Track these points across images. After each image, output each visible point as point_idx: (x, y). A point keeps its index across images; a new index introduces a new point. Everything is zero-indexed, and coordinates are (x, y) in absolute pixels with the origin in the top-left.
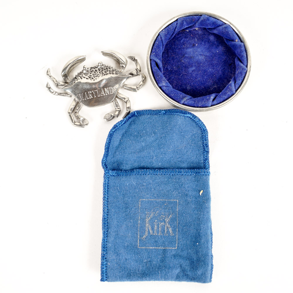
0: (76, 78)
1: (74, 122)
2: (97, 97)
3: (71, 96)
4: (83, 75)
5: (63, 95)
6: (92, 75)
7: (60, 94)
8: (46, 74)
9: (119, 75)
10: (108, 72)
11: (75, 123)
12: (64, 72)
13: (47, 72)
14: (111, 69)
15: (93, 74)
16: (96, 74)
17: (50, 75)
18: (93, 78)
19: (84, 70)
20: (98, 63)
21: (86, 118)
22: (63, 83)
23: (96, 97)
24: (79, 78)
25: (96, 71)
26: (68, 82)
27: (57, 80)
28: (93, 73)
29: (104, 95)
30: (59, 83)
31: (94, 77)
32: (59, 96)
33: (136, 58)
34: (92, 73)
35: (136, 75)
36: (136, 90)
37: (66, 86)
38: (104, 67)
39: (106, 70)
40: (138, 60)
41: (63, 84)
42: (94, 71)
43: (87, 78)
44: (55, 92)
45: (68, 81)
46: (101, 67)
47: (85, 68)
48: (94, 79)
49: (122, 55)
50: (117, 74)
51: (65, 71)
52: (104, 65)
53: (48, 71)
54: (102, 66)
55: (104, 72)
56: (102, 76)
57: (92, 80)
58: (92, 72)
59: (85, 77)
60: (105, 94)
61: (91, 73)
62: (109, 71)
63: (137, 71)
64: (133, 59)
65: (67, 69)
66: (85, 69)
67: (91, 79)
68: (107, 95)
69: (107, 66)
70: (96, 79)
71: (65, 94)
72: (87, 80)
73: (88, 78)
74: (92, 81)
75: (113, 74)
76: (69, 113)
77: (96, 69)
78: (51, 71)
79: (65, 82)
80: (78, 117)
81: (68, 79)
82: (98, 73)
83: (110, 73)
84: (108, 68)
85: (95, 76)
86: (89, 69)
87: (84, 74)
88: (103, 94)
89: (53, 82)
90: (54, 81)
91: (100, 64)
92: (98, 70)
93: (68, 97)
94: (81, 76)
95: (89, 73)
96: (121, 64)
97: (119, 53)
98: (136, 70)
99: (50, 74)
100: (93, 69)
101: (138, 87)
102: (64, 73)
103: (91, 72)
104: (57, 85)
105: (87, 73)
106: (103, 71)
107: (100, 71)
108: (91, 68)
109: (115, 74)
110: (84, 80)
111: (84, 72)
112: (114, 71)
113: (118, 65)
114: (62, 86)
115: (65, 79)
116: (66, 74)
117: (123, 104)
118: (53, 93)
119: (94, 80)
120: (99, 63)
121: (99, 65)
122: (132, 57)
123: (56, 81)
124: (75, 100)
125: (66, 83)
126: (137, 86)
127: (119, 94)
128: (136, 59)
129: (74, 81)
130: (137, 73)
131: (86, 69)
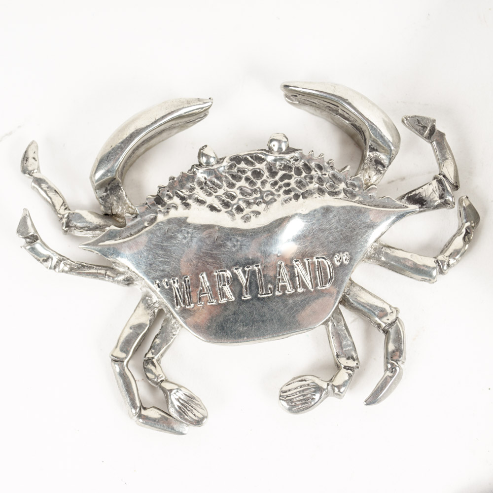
0: (159, 200)
1: (138, 404)
2: (255, 297)
3: (129, 282)
4: (192, 189)
5: (96, 275)
6: (235, 191)
7: (79, 268)
8: (19, 169)
9: (360, 202)
10: (314, 186)
11: (143, 412)
12: (108, 171)
13: (25, 158)
14: (329, 173)
15: (241, 188)
16: (255, 191)
17: (36, 175)
18: (239, 209)
19: (200, 165)
20: (268, 139)
21: (196, 393)
22: (98, 215)
23: (248, 297)
24: (176, 200)
25: (257, 174)
26: (116, 215)
27: (68, 201)
28: (243, 183)
29: (290, 290)
30: (81, 217)
31: (248, 204)
32: (74, 278)
33: (438, 127)
34: (238, 184)
35: (438, 207)
36: (434, 273)
37: (111, 236)
38: (296, 160)
39: (304, 174)
40: (447, 137)
41: (96, 221)
42: (249, 174)
43: (212, 208)
44: (55, 259)
45: (118, 210)
46: (282, 159)
47: (206, 156)
48: (247, 211)
49: (379, 108)
50: (353, 195)
51: (109, 166)
52: (295, 150)
53: (31, 155)
54: (288, 156)
55: (292, 182)
56: (286, 201)
57: (238, 216)
58: (239, 179)
59: (202, 202)
60: (295, 287)
61: (231, 185)
62: (315, 180)
63: (444, 189)
64: (425, 127)
65: (121, 159)
66: (204, 160)
67: (233, 215)
68: (303, 293)
69: (310, 159)
70: (259, 213)
71: (103, 272)
72: (214, 213)
73: (217, 204)
74: (238, 223)
75: (334, 194)
76: (117, 360)
77: (258, 166)
78: (41, 156)
79: (106, 215)
80: (157, 383)
81: (120, 198)
82: (268, 187)
83: (321, 191)
84: (313, 164)
85: (251, 199)
86: (226, 163)
87: (200, 183)
88: (284, 288)
89: (48, 208)
90: (54, 206)
91: (274, 143)
92: (266, 174)
93: (115, 285)
94: (185, 192)
95: (225, 184)
96: (372, 149)
97: (366, 98)
98: (440, 182)
99: (38, 168)
100: (243, 165)
101: (443, 262)
102: (103, 175)
103: (233, 177)
104: (69, 225)
105: (213, 183)
106: (290, 177)
107: (277, 178)
108: (232, 160)
109: (342, 195)
110: (198, 215)
111: (201, 175)
112: (340, 181)
113: (351, 148)
114: (90, 229)
115: (104, 199)
116: (114, 179)
117: (368, 335)
118: (49, 263)
119: (247, 219)
120: (272, 140)
121: (270, 150)
122: (423, 118)
123: (64, 203)
124: (145, 300)
125: (109, 216)
126: (440, 258)
127: (355, 290)
128: (439, 132)
129: (152, 216)
130: (441, 197)
131: (208, 164)
